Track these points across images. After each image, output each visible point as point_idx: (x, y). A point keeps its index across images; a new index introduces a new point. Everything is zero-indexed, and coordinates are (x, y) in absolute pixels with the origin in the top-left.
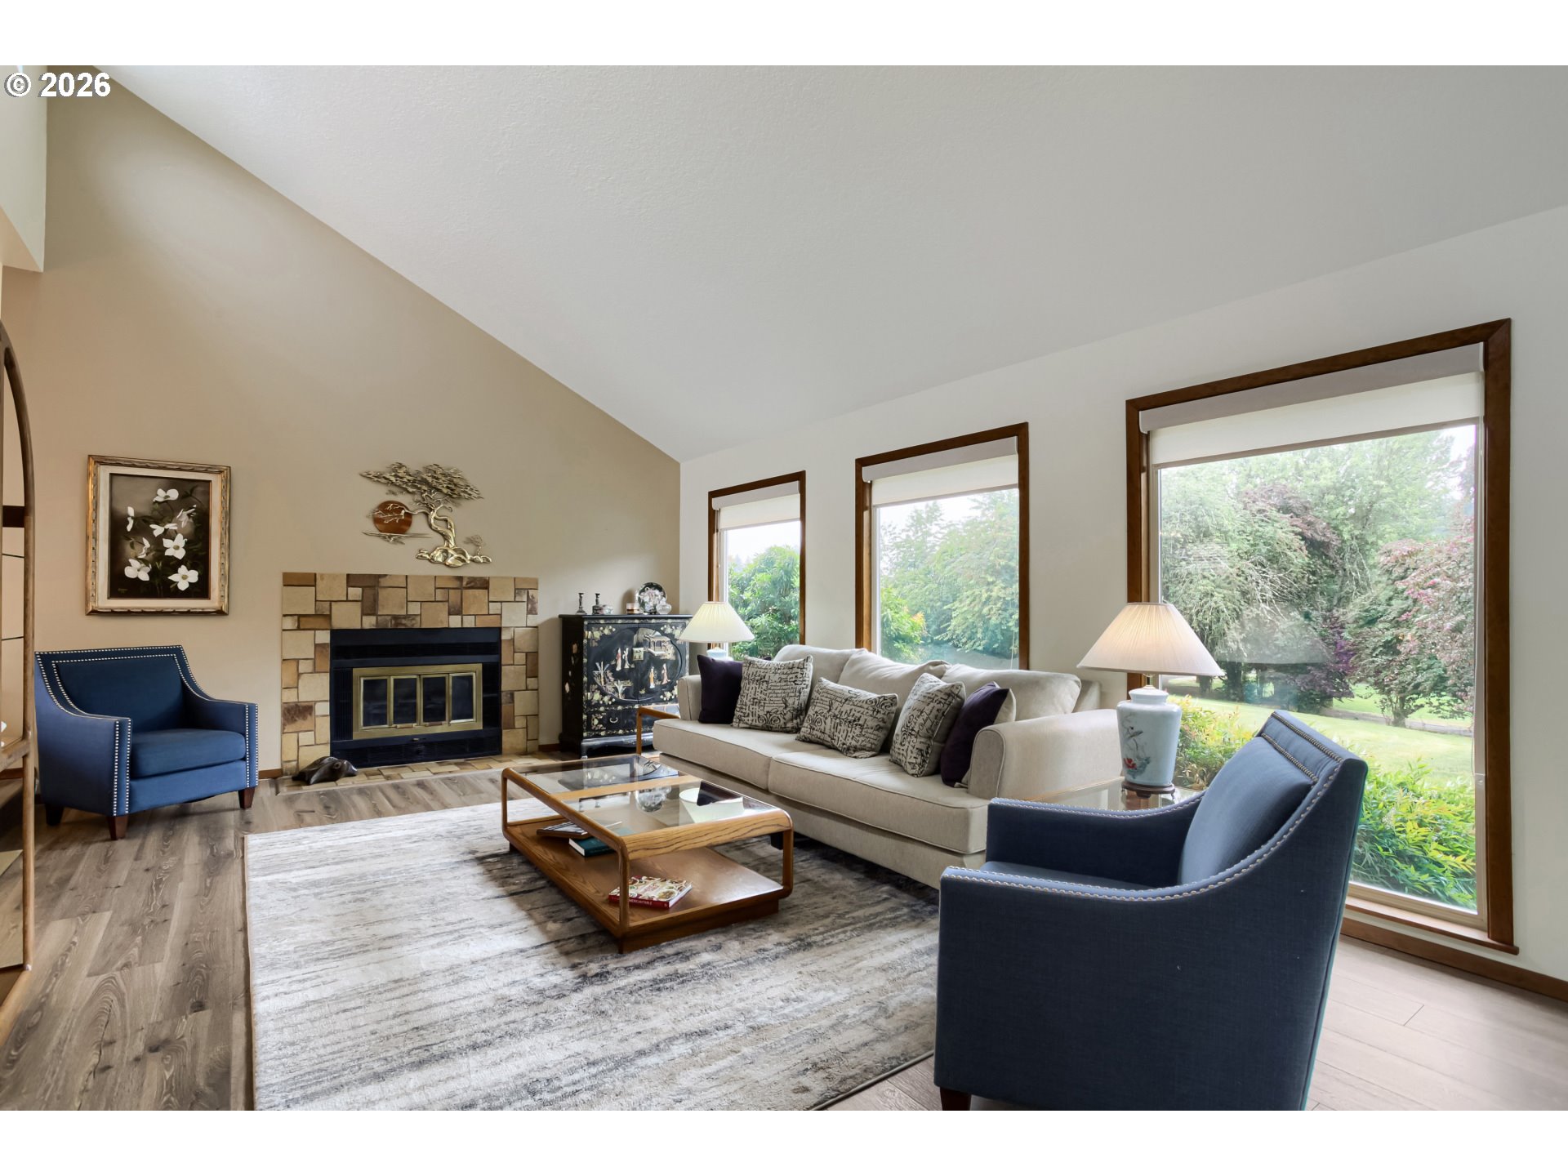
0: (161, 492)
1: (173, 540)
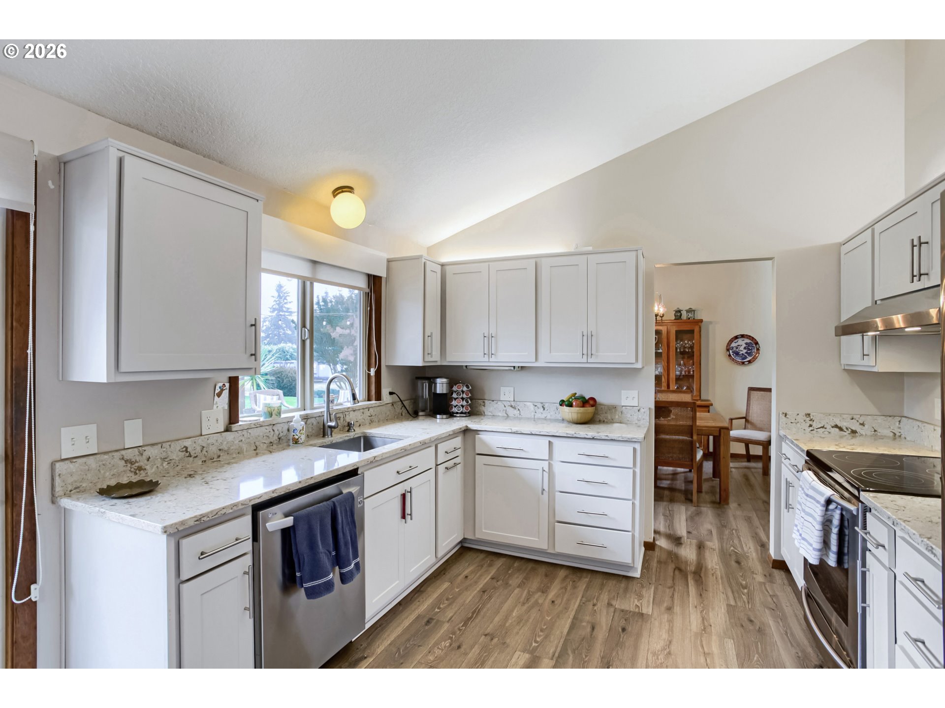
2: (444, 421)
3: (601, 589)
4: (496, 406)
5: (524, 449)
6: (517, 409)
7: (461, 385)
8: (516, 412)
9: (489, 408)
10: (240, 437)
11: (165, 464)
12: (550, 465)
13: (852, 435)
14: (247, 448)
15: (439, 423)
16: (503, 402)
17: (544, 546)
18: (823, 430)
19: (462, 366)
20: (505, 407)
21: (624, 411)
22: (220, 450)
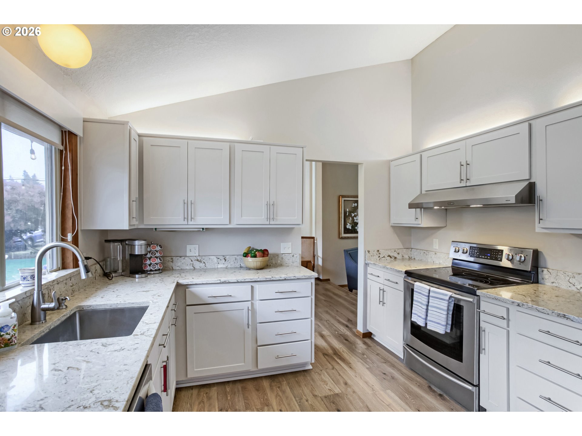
0: (353, 204)
1: (356, 217)
2: (143, 279)
3: (300, 386)
4: (183, 261)
5: (232, 295)
6: (203, 262)
7: (155, 245)
8: (202, 265)
9: (179, 263)
12: (252, 304)
13: (395, 259)
15: (139, 282)
16: (190, 257)
17: (250, 367)
18: (384, 258)
19: (153, 228)
20: (192, 261)
21: (283, 257)
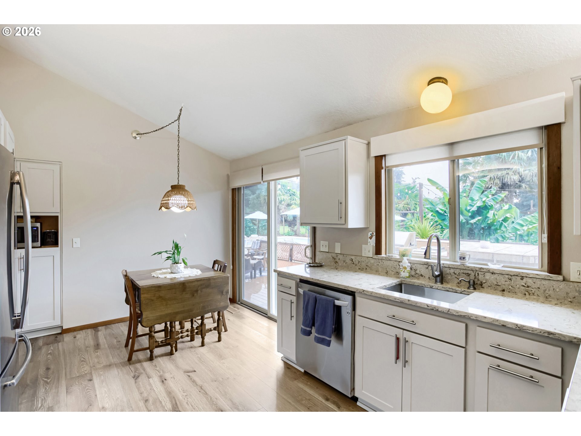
10: (377, 263)
11: (344, 263)
14: (381, 270)
22: (367, 266)
